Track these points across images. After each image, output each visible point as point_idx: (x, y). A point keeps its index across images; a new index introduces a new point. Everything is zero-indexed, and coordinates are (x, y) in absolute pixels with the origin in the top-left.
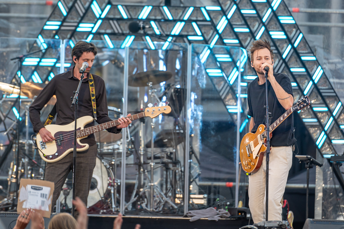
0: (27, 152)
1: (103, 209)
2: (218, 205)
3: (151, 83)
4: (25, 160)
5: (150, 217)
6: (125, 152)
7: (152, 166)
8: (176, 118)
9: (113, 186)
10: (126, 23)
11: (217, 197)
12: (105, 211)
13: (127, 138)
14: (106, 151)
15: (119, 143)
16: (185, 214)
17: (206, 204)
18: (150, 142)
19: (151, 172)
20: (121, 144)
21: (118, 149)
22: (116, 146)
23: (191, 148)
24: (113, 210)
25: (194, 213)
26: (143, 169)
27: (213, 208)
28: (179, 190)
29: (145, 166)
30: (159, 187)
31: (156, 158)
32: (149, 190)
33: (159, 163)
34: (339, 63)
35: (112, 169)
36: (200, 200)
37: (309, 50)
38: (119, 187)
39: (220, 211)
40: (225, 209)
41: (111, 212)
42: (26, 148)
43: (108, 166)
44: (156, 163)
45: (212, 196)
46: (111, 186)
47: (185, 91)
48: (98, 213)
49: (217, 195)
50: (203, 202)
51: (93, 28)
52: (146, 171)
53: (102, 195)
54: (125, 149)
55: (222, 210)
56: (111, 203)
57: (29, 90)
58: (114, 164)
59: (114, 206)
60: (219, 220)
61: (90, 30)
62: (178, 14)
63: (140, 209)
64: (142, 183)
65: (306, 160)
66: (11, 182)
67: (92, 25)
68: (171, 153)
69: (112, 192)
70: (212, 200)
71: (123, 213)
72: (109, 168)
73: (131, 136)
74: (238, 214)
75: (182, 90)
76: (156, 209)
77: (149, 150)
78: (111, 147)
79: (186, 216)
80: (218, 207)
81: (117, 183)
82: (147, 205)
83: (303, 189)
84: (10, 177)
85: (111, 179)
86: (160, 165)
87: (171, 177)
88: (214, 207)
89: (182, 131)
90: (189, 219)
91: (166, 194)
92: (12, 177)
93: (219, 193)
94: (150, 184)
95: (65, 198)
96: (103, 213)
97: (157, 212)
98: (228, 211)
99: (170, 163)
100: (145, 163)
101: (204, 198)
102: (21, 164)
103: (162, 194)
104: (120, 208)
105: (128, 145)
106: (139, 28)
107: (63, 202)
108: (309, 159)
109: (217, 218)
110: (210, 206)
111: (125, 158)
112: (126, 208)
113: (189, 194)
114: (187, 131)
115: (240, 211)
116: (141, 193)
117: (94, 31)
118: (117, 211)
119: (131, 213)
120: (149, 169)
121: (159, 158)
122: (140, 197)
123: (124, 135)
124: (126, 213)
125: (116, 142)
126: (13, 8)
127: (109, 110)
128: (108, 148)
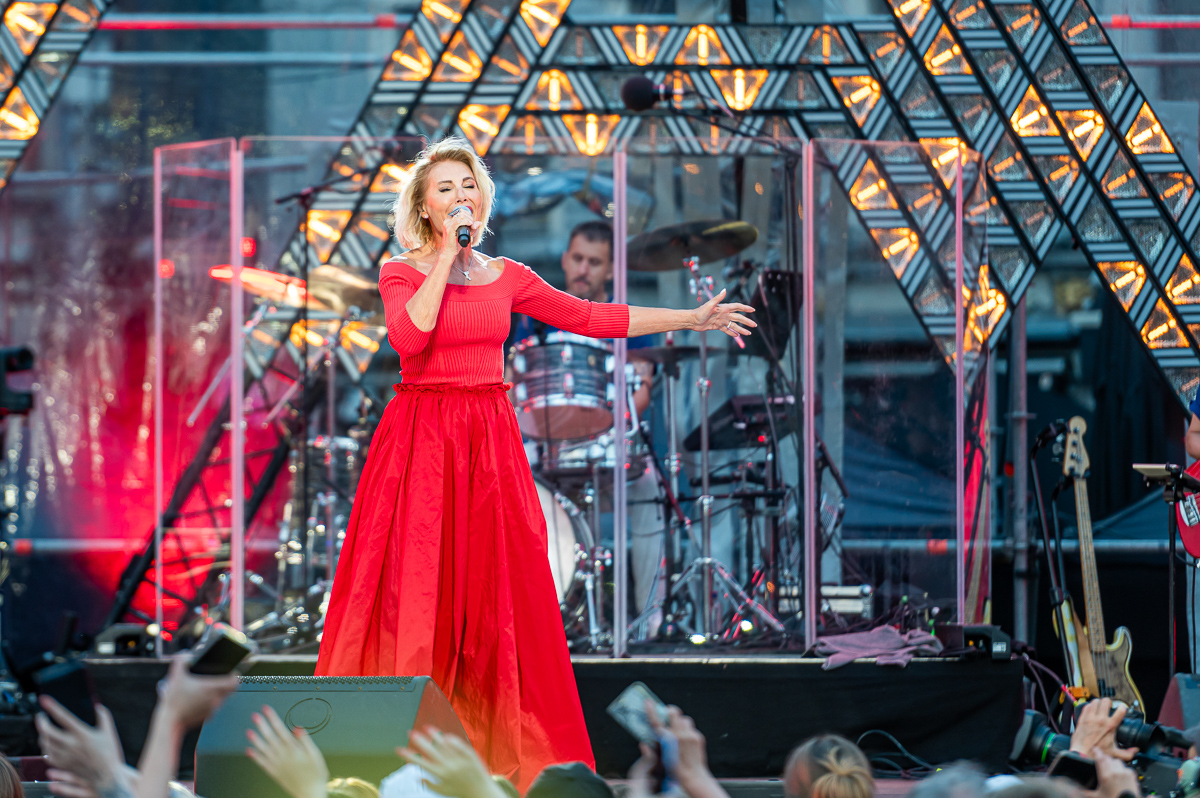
0: (332, 476)
2: (907, 618)
3: (695, 259)
4: (329, 499)
5: (704, 661)
6: (625, 467)
7: (706, 508)
8: (773, 363)
9: (592, 570)
10: (616, 78)
11: (901, 591)
13: (629, 423)
14: (567, 465)
15: (604, 439)
16: (808, 646)
17: (868, 615)
18: (698, 431)
19: (706, 522)
20: (611, 442)
21: (603, 458)
22: (596, 451)
24: (594, 641)
25: (835, 642)
26: (678, 514)
27: (892, 629)
28: (786, 572)
29: (683, 506)
30: (727, 566)
31: (714, 481)
32: (699, 577)
33: (724, 497)
35: (586, 518)
36: (851, 601)
38: (608, 573)
39: (911, 637)
40: (927, 629)
41: (585, 648)
42: (331, 461)
43: (575, 512)
44: (718, 497)
45: (887, 590)
46: (586, 569)
47: (797, 280)
49: (902, 584)
50: (858, 607)
52: (687, 521)
54: (624, 459)
55: (919, 631)
56: (587, 619)
57: (333, 290)
58: (592, 504)
59: (594, 630)
60: (910, 663)
62: (770, 46)
63: (672, 636)
64: (677, 555)
65: (1162, 478)
66: (289, 566)
67: (517, 89)
68: (761, 465)
69: (589, 586)
70: (887, 602)
71: (624, 649)
72: (577, 517)
73: (640, 420)
74: (967, 645)
75: (787, 278)
76: (720, 634)
77: (698, 457)
79: (811, 654)
80: (907, 625)
81: (603, 561)
82: (692, 624)
83: (1160, 554)
84: (283, 548)
85: (583, 548)
86: (727, 502)
87: (762, 540)
88: (894, 625)
89: (791, 400)
90: (821, 664)
91: (749, 588)
92: (290, 550)
93: (906, 580)
94: (699, 560)
97: (724, 644)
98: (937, 634)
99: (760, 495)
100: (682, 498)
101: (863, 595)
102: (315, 510)
103: (738, 587)
104: (612, 632)
105: (633, 446)
106: (656, 97)
108: (1175, 475)
109: (902, 658)
110: (881, 623)
111: (625, 485)
112: (631, 636)
113: (819, 584)
114: (808, 399)
115: (973, 635)
116: (675, 589)
117: (520, 104)
118: (606, 644)
119: (647, 647)
120: (698, 516)
121: (726, 480)
122: (673, 600)
123: (620, 416)
124: (632, 649)
125: (594, 437)
126: (276, 37)
127: (572, 344)
128: (572, 456)
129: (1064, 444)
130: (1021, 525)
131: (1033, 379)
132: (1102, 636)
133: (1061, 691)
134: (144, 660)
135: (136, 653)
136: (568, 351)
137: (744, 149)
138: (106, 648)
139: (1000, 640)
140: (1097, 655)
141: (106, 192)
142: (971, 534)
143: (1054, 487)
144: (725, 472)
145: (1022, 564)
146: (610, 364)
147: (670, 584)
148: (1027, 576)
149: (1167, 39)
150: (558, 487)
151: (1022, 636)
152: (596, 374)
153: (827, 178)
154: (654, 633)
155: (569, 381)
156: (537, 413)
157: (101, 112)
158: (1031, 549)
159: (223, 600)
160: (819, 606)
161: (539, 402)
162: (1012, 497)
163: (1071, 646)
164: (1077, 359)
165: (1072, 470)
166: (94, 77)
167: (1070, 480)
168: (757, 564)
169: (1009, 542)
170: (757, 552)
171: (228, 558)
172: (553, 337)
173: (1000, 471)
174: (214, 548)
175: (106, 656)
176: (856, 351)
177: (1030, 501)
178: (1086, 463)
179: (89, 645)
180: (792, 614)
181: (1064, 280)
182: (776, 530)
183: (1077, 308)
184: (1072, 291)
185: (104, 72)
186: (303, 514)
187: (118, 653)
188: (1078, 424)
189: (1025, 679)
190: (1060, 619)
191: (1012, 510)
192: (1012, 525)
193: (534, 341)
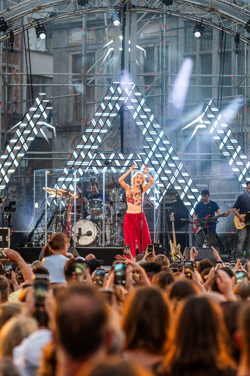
0: (60, 220)
1: (95, 245)
3: (115, 188)
4: (59, 224)
5: (116, 248)
7: (117, 225)
9: (99, 235)
10: (104, 161)
12: (96, 246)
13: (105, 212)
14: (96, 219)
15: (101, 215)
19: (117, 228)
21: (101, 218)
22: (100, 217)
30: (120, 234)
31: (118, 221)
32: (115, 236)
33: (119, 224)
34: (200, 177)
35: (99, 227)
37: (186, 172)
38: (102, 235)
41: (98, 246)
42: (60, 218)
43: (97, 226)
46: (98, 234)
48: (93, 247)
51: (89, 164)
53: (94, 239)
57: (61, 192)
59: (100, 243)
61: (87, 164)
62: (127, 157)
63: (111, 244)
64: (112, 233)
65: (185, 221)
67: (89, 163)
69: (99, 237)
74: (156, 246)
76: (118, 244)
77: (115, 218)
81: (101, 233)
82: (114, 243)
83: (185, 233)
84: (53, 231)
85: (98, 231)
94: (115, 233)
95: (78, 240)
96: (95, 247)
97: (119, 246)
100: (113, 224)
103: (121, 237)
104: (102, 244)
106: (109, 163)
107: (77, 242)
108: (187, 220)
111: (104, 222)
112: (105, 244)
115: (156, 244)
116: (112, 237)
118: (101, 246)
120: (115, 227)
122: (111, 240)
123: (103, 211)
124: (105, 246)
126: (53, 155)
127: (97, 200)
128: (96, 217)
129: (170, 216)
130: (164, 229)
131: (166, 210)
132: (176, 245)
133: (170, 253)
134: (32, 247)
135: (31, 247)
136: (96, 201)
139: (160, 245)
140: (175, 248)
142: (156, 231)
143: (169, 223)
144: (120, 220)
145: (164, 235)
146: (102, 204)
147: (111, 237)
148: (165, 237)
150: (94, 222)
151: (164, 245)
152: (100, 205)
154: (109, 244)
155: (96, 206)
156: (91, 211)
158: (166, 233)
159: (44, 239)
161: (91, 209)
162: (163, 225)
163: (171, 247)
164: (173, 207)
165: (172, 220)
166: (26, 161)
167: (171, 222)
169: (162, 232)
171: (45, 233)
172: (94, 199)
173: (161, 222)
174: (43, 231)
175: (26, 247)
177: (166, 225)
178: (174, 219)
179: (24, 246)
181: (172, 195)
183: (174, 199)
184: (173, 197)
185: (27, 160)
186: (56, 226)
187: (28, 247)
188: (173, 213)
189: (164, 251)
190: (170, 243)
191: (163, 227)
192: (163, 229)
193: (91, 200)
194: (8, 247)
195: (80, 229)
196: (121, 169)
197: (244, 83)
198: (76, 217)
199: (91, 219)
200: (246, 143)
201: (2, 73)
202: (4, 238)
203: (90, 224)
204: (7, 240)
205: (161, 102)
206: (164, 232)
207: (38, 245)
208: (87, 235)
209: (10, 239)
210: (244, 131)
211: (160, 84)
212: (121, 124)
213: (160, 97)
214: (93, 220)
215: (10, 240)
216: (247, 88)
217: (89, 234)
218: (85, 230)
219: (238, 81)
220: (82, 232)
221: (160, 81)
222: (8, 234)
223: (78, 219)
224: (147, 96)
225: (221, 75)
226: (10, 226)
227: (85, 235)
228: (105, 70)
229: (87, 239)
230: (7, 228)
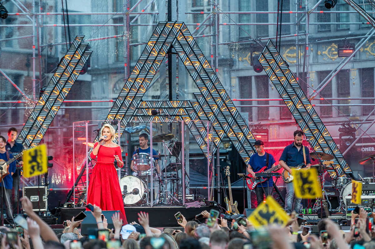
1: (142, 204)
3: (164, 140)
5: (166, 207)
8: (177, 157)
11: (199, 195)
13: (153, 168)
15: (149, 170)
17: (193, 199)
18: (165, 169)
19: (166, 184)
21: (149, 174)
22: (148, 172)
23: (185, 172)
25: (188, 204)
26: (161, 183)
28: (180, 192)
30: (170, 191)
31: (167, 177)
32: (165, 193)
35: (146, 184)
36: (190, 197)
37: (242, 120)
38: (150, 193)
39: (201, 203)
40: (203, 202)
41: (146, 205)
43: (144, 183)
44: (168, 180)
45: (197, 195)
46: (146, 192)
47: (181, 143)
48: (140, 206)
50: (192, 198)
51: (134, 113)
52: (163, 184)
53: (142, 197)
54: (152, 174)
56: (146, 201)
58: (147, 181)
59: (148, 202)
60: (201, 207)
63: (161, 203)
64: (161, 190)
68: (175, 174)
69: (147, 195)
70: (197, 197)
71: (153, 206)
75: (179, 143)
77: (164, 173)
78: (145, 173)
79: (184, 206)
80: (200, 201)
81: (149, 191)
82: (164, 201)
83: (242, 188)
85: (146, 189)
86: (170, 181)
87: (175, 187)
88: (198, 201)
89: (180, 163)
90: (186, 208)
91: (173, 195)
93: (200, 193)
94: (165, 191)
96: (142, 206)
97: (169, 204)
98: (205, 202)
99: (175, 180)
100: (162, 180)
101: (193, 196)
103: (171, 195)
104: (151, 203)
105: (154, 171)
106: (157, 113)
108: (245, 175)
109: (199, 206)
110: (196, 201)
111: (152, 178)
112: (154, 203)
113: (185, 194)
114: (183, 163)
115: (211, 203)
116: (161, 195)
117: (134, 114)
118: (150, 205)
119: (156, 205)
120: (165, 183)
121: (169, 177)
122: (161, 197)
123: (151, 166)
125: (147, 170)
126: (93, 103)
127: (143, 154)
128: (143, 173)
129: (226, 170)
130: (219, 184)
131: (221, 159)
132: (233, 202)
133: (226, 211)
135: (71, 207)
136: (143, 156)
137: (172, 122)
138: (65, 206)
139: (215, 203)
140: (232, 206)
141: (65, 130)
142: (211, 186)
143: (224, 178)
144: (169, 176)
145: (219, 191)
146: (150, 158)
147: (160, 195)
148: (220, 192)
149: (242, 102)
150: (141, 179)
151: (219, 203)
152: (147, 160)
153: (186, 126)
154: (158, 203)
155: (143, 161)
156: (137, 166)
157: (63, 116)
158: (221, 188)
159: (85, 198)
160: (185, 198)
161: (138, 164)
162: (217, 179)
163: (227, 204)
164: (228, 156)
166: (62, 110)
167: (227, 176)
168: (175, 191)
169: (217, 187)
170: (175, 189)
171: (86, 191)
172: (140, 153)
173: (215, 175)
174: (83, 189)
175: (65, 208)
176: (191, 155)
177: (220, 180)
178: (230, 174)
179: (62, 206)
180: (181, 199)
181: (226, 143)
182: (178, 185)
183: (227, 148)
184: (227, 145)
185: (64, 110)
187: (67, 207)
188: (228, 167)
189: (220, 209)
190: (226, 200)
191: (217, 182)
192: (217, 184)
193: (137, 154)
194: (45, 208)
195: (125, 187)
196: (170, 119)
197: (305, 19)
198: (121, 173)
199: (137, 175)
200: (308, 86)
201: (35, 13)
202: (41, 199)
203: (137, 181)
204: (44, 200)
205: (213, 42)
206: (219, 187)
207: (79, 205)
208: (133, 194)
209: (47, 198)
210: (306, 71)
211: (211, 22)
212: (169, 68)
213: (212, 37)
214: (139, 176)
215: (48, 200)
216: (308, 24)
217: (136, 192)
218: (131, 188)
219: (298, 18)
220: (127, 190)
221: (212, 19)
222: (45, 193)
223: (123, 175)
224: (197, 36)
225: (280, 12)
226: (46, 185)
227: (131, 193)
228: (149, 8)
229: (133, 198)
230: (43, 187)
